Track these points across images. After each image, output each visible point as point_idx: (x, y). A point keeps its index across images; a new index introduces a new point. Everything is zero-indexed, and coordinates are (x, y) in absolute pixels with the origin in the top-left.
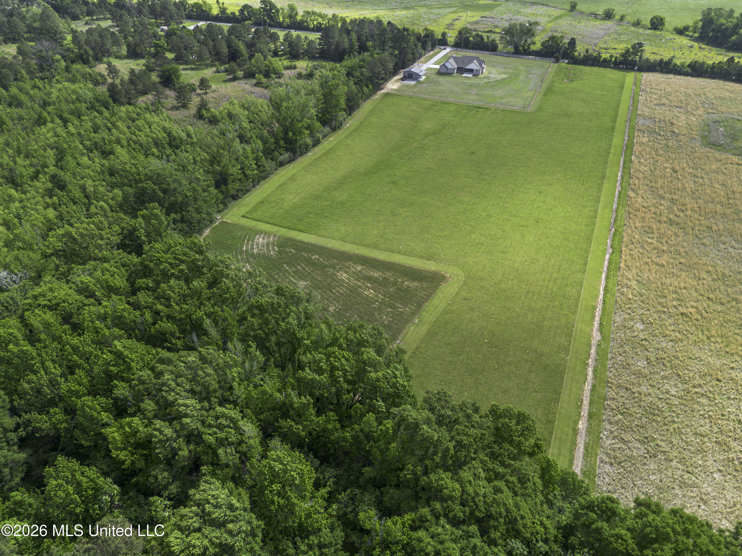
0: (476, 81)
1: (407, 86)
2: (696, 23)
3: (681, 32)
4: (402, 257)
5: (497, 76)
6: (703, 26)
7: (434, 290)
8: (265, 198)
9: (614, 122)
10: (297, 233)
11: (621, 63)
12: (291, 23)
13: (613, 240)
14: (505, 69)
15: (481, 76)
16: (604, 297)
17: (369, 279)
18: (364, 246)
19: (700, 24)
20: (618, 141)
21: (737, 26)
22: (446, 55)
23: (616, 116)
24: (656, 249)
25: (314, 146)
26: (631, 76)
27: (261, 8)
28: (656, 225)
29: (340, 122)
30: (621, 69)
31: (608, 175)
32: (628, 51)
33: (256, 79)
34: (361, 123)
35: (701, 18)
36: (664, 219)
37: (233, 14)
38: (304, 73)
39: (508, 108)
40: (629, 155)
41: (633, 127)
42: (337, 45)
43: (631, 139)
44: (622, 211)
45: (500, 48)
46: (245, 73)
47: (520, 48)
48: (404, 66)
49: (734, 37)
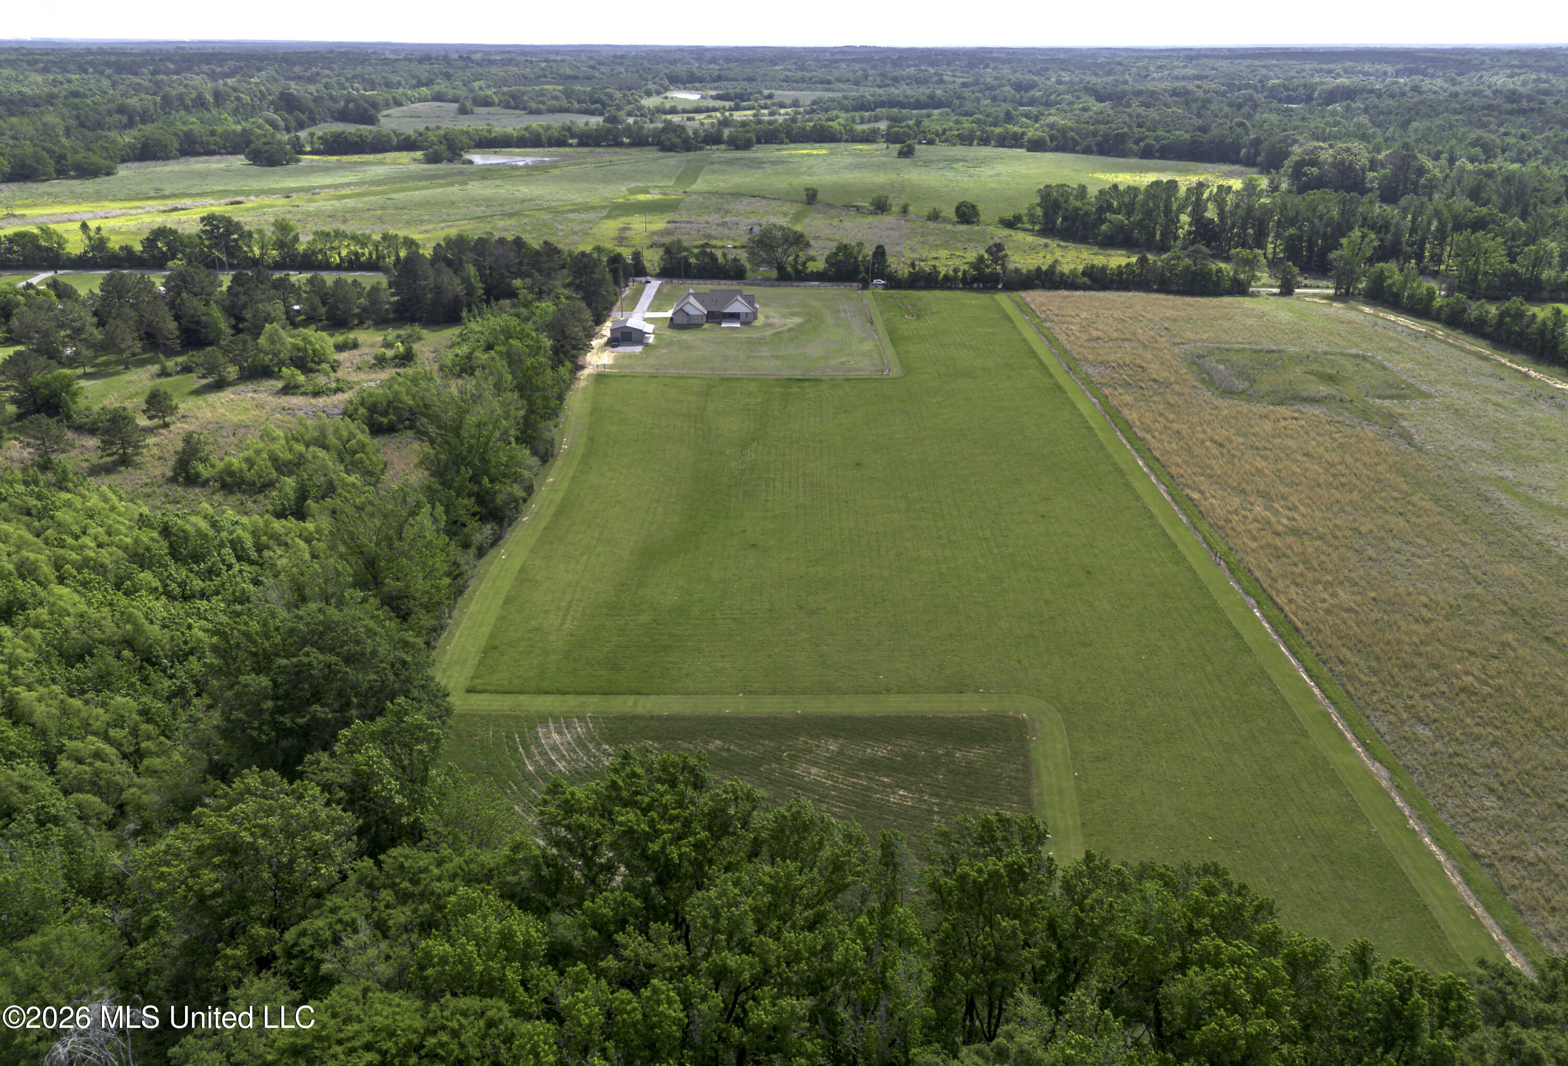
0: (747, 334)
1: (630, 356)
2: (1031, 208)
3: (1011, 223)
4: (902, 698)
5: (784, 321)
6: (1046, 215)
7: (1026, 756)
8: (492, 636)
9: (1051, 376)
10: (631, 700)
11: (975, 279)
12: (284, 258)
13: (1239, 582)
14: (788, 307)
15: (757, 323)
16: (1323, 691)
17: (873, 765)
18: (804, 692)
19: (1039, 211)
20: (1087, 406)
21: (1101, 210)
22: (659, 292)
23: (1042, 365)
24: (1317, 582)
25: (525, 501)
26: (1003, 299)
27: (203, 231)
28: (1278, 542)
29: (551, 443)
30: (978, 290)
31: (1123, 467)
32: (981, 259)
33: (280, 377)
34: (591, 439)
35: (1038, 200)
36: (1280, 528)
37: (127, 249)
38: (390, 353)
39: (852, 375)
40: (1127, 427)
41: (1088, 381)
42: (438, 290)
43: (1104, 400)
44: (1204, 527)
45: (749, 274)
46: (242, 368)
47: (789, 269)
48: (599, 320)
49: (1104, 227)
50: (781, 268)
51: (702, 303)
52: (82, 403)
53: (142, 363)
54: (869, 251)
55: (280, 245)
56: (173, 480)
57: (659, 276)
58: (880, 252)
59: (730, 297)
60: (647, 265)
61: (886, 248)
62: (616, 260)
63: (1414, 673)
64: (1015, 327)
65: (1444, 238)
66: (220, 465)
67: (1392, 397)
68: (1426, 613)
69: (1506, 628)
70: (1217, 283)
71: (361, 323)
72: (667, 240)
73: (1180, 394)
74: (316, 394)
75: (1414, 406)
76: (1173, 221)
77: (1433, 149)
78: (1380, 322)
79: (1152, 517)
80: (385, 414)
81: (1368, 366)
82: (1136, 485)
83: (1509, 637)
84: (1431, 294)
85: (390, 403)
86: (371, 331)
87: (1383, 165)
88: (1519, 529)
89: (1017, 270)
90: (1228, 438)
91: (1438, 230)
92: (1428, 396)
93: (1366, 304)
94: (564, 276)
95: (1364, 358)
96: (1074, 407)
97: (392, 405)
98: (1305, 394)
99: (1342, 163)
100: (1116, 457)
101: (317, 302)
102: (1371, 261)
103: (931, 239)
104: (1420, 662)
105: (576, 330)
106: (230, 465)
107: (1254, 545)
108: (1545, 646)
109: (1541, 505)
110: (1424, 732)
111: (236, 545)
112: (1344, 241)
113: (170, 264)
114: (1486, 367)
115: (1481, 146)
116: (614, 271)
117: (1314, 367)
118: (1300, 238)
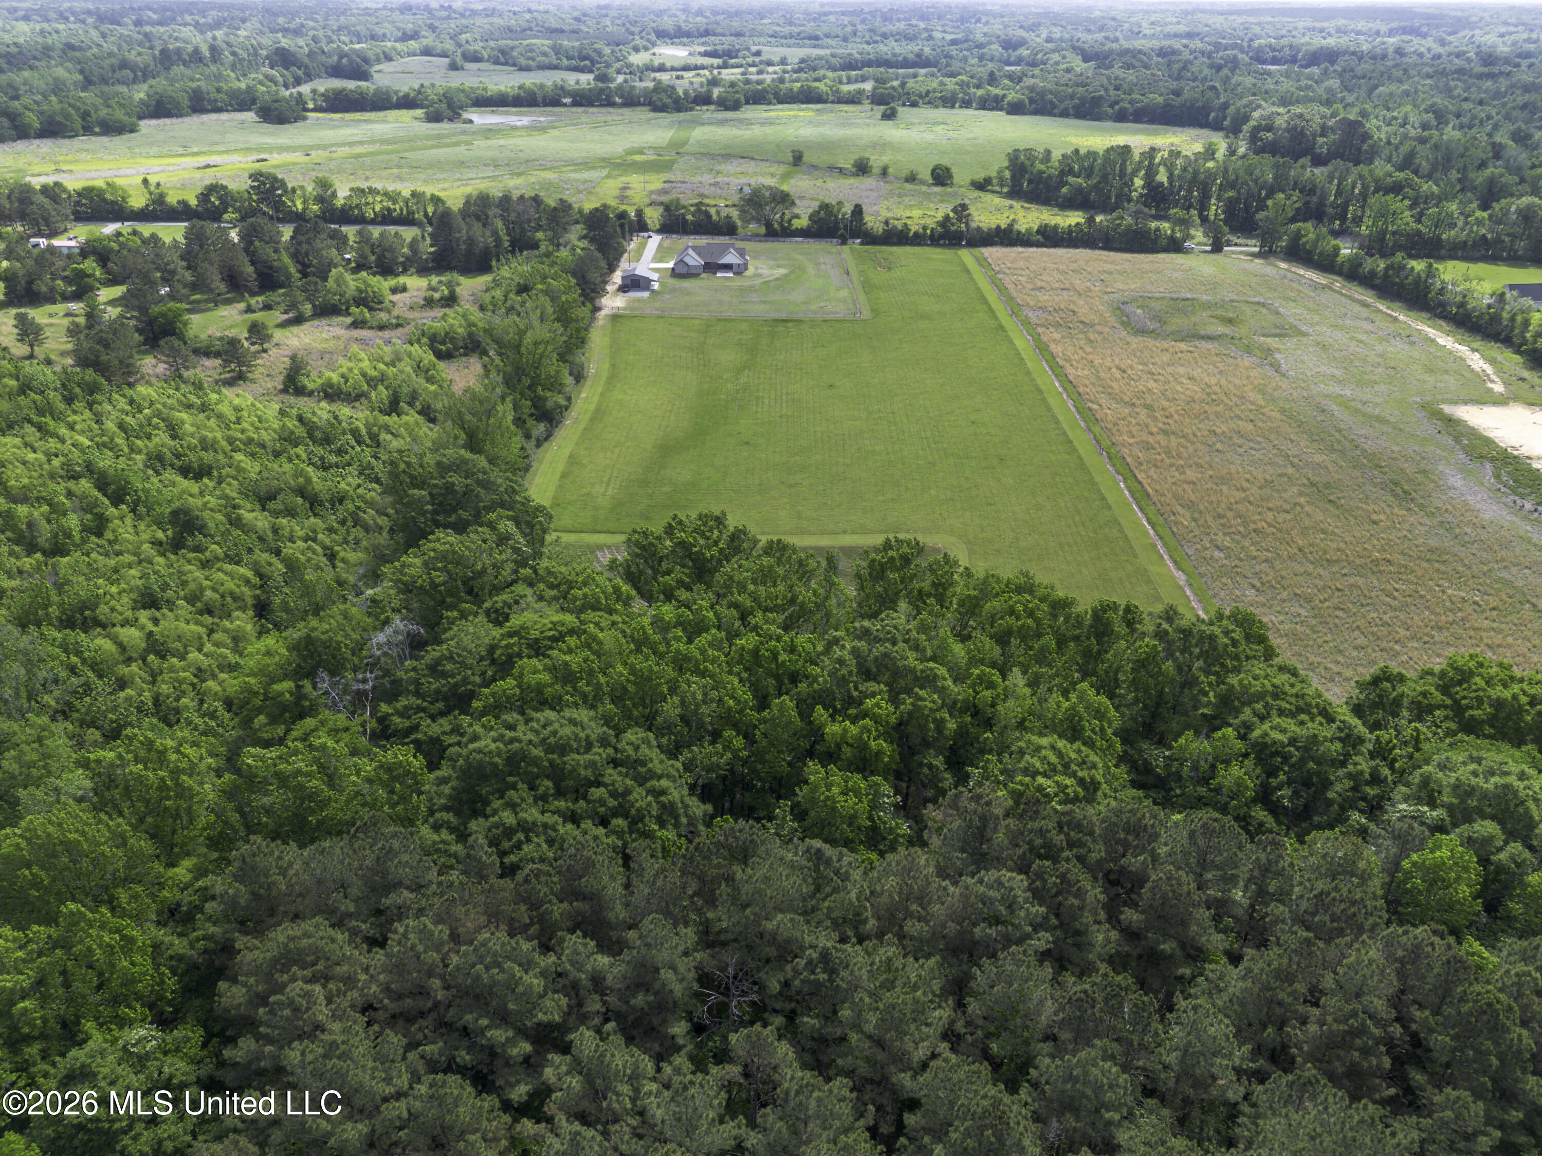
0: (739, 282)
1: (639, 300)
2: (1000, 172)
3: (982, 186)
4: (855, 537)
5: (771, 271)
6: (1013, 177)
9: (996, 318)
11: (942, 236)
12: (324, 213)
13: (1114, 466)
14: (775, 259)
15: (747, 273)
16: (1155, 531)
19: (1007, 174)
20: (1022, 343)
21: (1062, 173)
22: (660, 245)
23: (991, 311)
24: (1172, 465)
25: (567, 408)
26: (966, 255)
27: (252, 187)
28: (1151, 439)
29: (582, 366)
30: (944, 246)
31: (1043, 387)
32: (947, 217)
33: (349, 314)
34: (613, 365)
35: (1006, 164)
36: (1155, 430)
37: (184, 203)
38: (437, 296)
39: (829, 317)
40: (1051, 359)
41: (1026, 323)
42: (471, 241)
43: (1037, 338)
44: (1097, 429)
45: (740, 230)
46: (314, 306)
47: (776, 226)
48: (612, 269)
49: (1064, 190)
50: (769, 225)
51: (699, 255)
52: (193, 331)
53: (228, 302)
54: (848, 209)
55: (320, 200)
56: (285, 391)
57: (659, 232)
58: (858, 211)
59: (724, 250)
60: (649, 222)
61: (864, 208)
62: (622, 215)
63: (1224, 521)
64: (972, 279)
65: (1365, 200)
66: (320, 381)
67: (1275, 336)
68: (1245, 485)
69: (1301, 494)
70: (1154, 241)
71: (405, 271)
72: (665, 199)
73: (1100, 333)
74: (381, 328)
75: (1289, 343)
76: (1129, 184)
77: (1389, 115)
78: (1289, 275)
79: (1057, 422)
80: (443, 343)
81: (1264, 311)
82: (1051, 401)
83: (1302, 500)
84: (1337, 250)
85: (447, 334)
86: (415, 277)
87: (1333, 130)
88: (1339, 431)
89: (979, 229)
90: (1132, 367)
91: (1361, 193)
92: (1305, 334)
93: (1284, 260)
94: (579, 229)
95: (1264, 305)
96: (1011, 342)
97: (449, 336)
98: (1203, 333)
99: (1295, 128)
100: (1039, 381)
101: (367, 250)
102: (1293, 220)
103: (907, 199)
104: (1230, 514)
105: (594, 276)
106: (330, 379)
107: (1131, 441)
108: (1328, 506)
109: (1364, 415)
110: (1217, 554)
111: (355, 433)
112: (1270, 203)
113: (226, 216)
114: (1364, 312)
115: (1434, 112)
116: (622, 226)
117: (1220, 312)
118: (1238, 200)
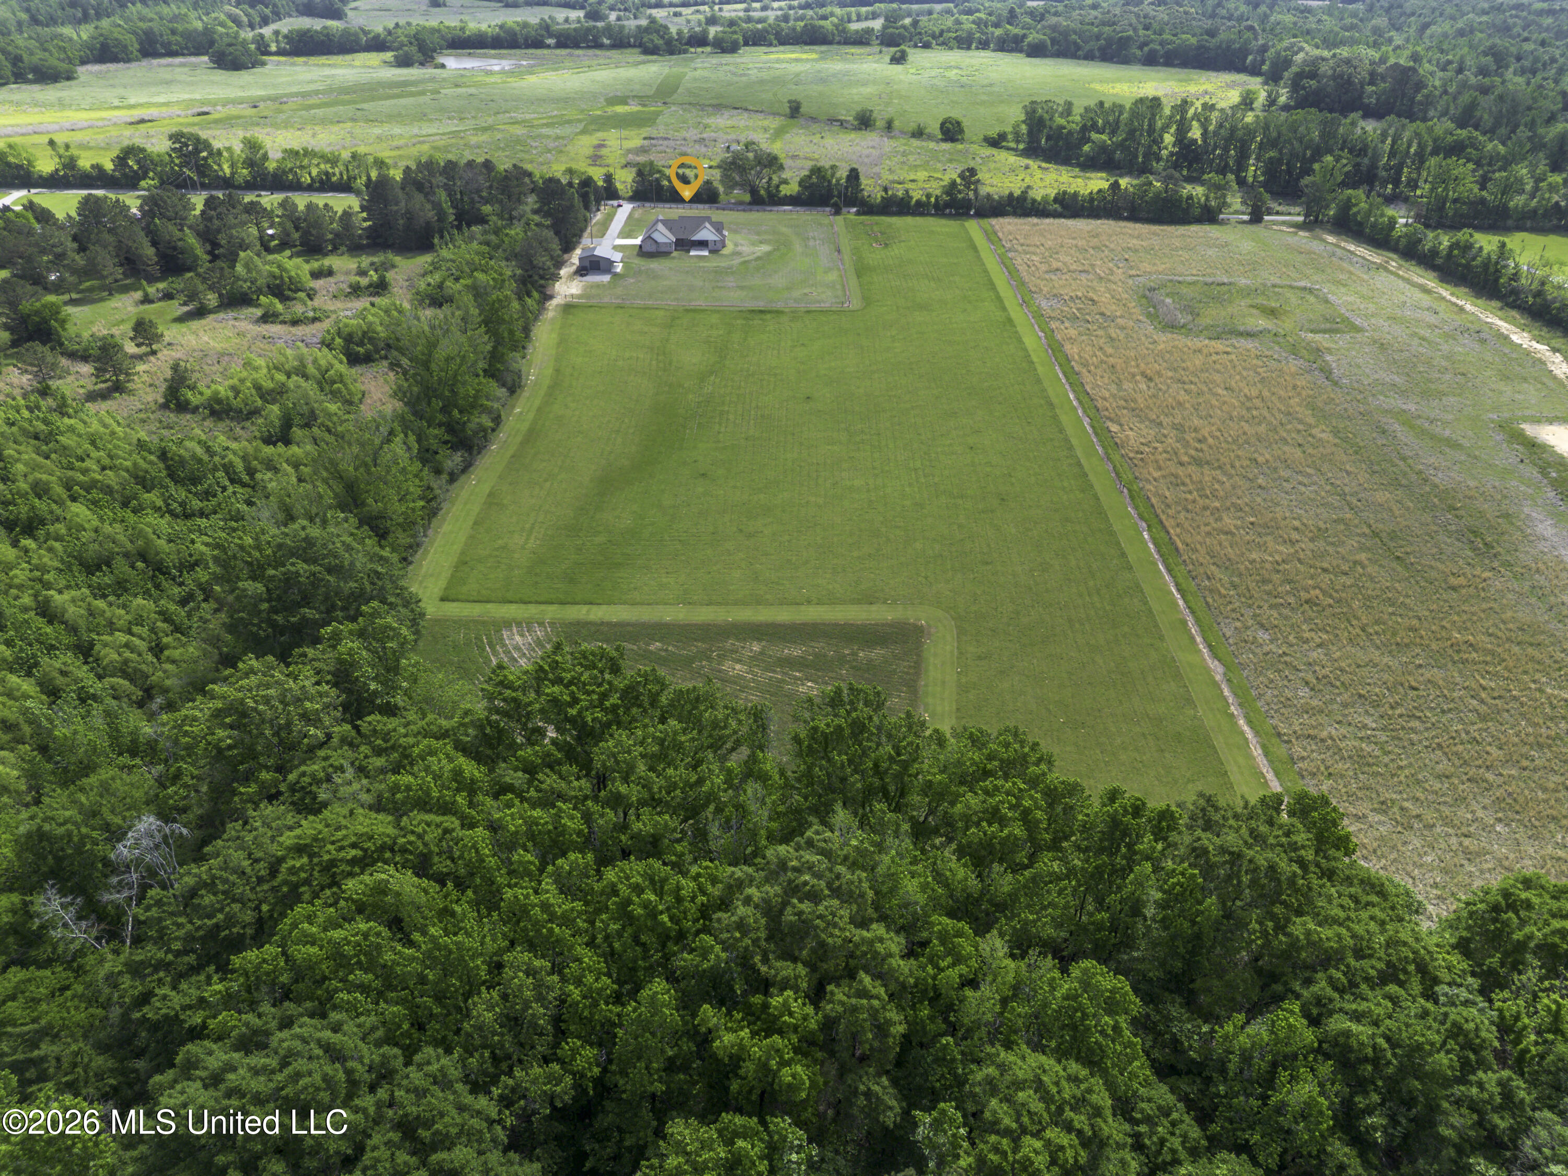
0: (714, 262)
1: (598, 286)
2: (1016, 126)
3: (996, 142)
4: (821, 609)
5: (752, 249)
6: (1030, 132)
7: (919, 655)
8: (463, 553)
9: (1004, 309)
10: (584, 609)
11: (947, 205)
12: (254, 178)
13: (1136, 508)
14: (758, 234)
15: (725, 251)
16: (1185, 601)
19: (1024, 128)
20: (1032, 341)
21: (1084, 129)
22: (630, 216)
23: (999, 299)
24: (1205, 508)
25: (493, 430)
26: (973, 227)
27: (173, 150)
28: (1180, 471)
29: (519, 374)
30: (950, 216)
31: (1055, 401)
32: (953, 184)
33: (258, 306)
34: (557, 371)
35: (1023, 117)
36: (1185, 459)
37: (98, 167)
38: (364, 281)
39: (813, 307)
40: (1065, 362)
41: (1038, 315)
42: (410, 216)
43: (1050, 334)
44: (1116, 457)
45: (722, 197)
46: (221, 295)
47: (762, 192)
48: (568, 248)
49: (1086, 148)
50: (754, 191)
51: (670, 230)
52: (71, 330)
53: (125, 289)
54: (843, 173)
55: (250, 163)
56: (165, 406)
57: (631, 199)
58: (854, 175)
59: (698, 223)
60: (619, 186)
61: (860, 170)
62: (587, 182)
63: (1268, 587)
64: (979, 257)
65: (1422, 162)
66: (208, 393)
67: (1325, 331)
68: (1295, 536)
69: (1362, 548)
70: (1186, 211)
71: (335, 249)
72: (641, 159)
73: (1123, 328)
74: (295, 323)
75: (1342, 341)
76: (1158, 141)
77: (1444, 58)
78: (1339, 252)
79: (1071, 448)
80: (361, 344)
81: (1312, 299)
82: (1064, 419)
83: (1363, 556)
84: (1392, 222)
85: (364, 333)
86: (345, 257)
87: (1383, 79)
88: (1404, 459)
89: (989, 196)
90: (1159, 373)
91: (1416, 154)
92: (1359, 330)
93: (1331, 232)
94: (531, 201)
95: (1311, 291)
96: (1020, 340)
97: (367, 336)
98: (1242, 328)
99: (1341, 76)
100: (1051, 392)
101: (289, 226)
102: (1344, 184)
103: (911, 158)
104: (1276, 578)
105: (543, 260)
106: (217, 393)
107: (1157, 474)
108: (1394, 564)
109: (1433, 437)
110: (1263, 636)
111: (228, 469)
112: (1316, 166)
113: (143, 183)
114: (1426, 300)
115: (1494, 55)
116: (585, 197)
117: (1260, 300)
118: (1279, 161)
